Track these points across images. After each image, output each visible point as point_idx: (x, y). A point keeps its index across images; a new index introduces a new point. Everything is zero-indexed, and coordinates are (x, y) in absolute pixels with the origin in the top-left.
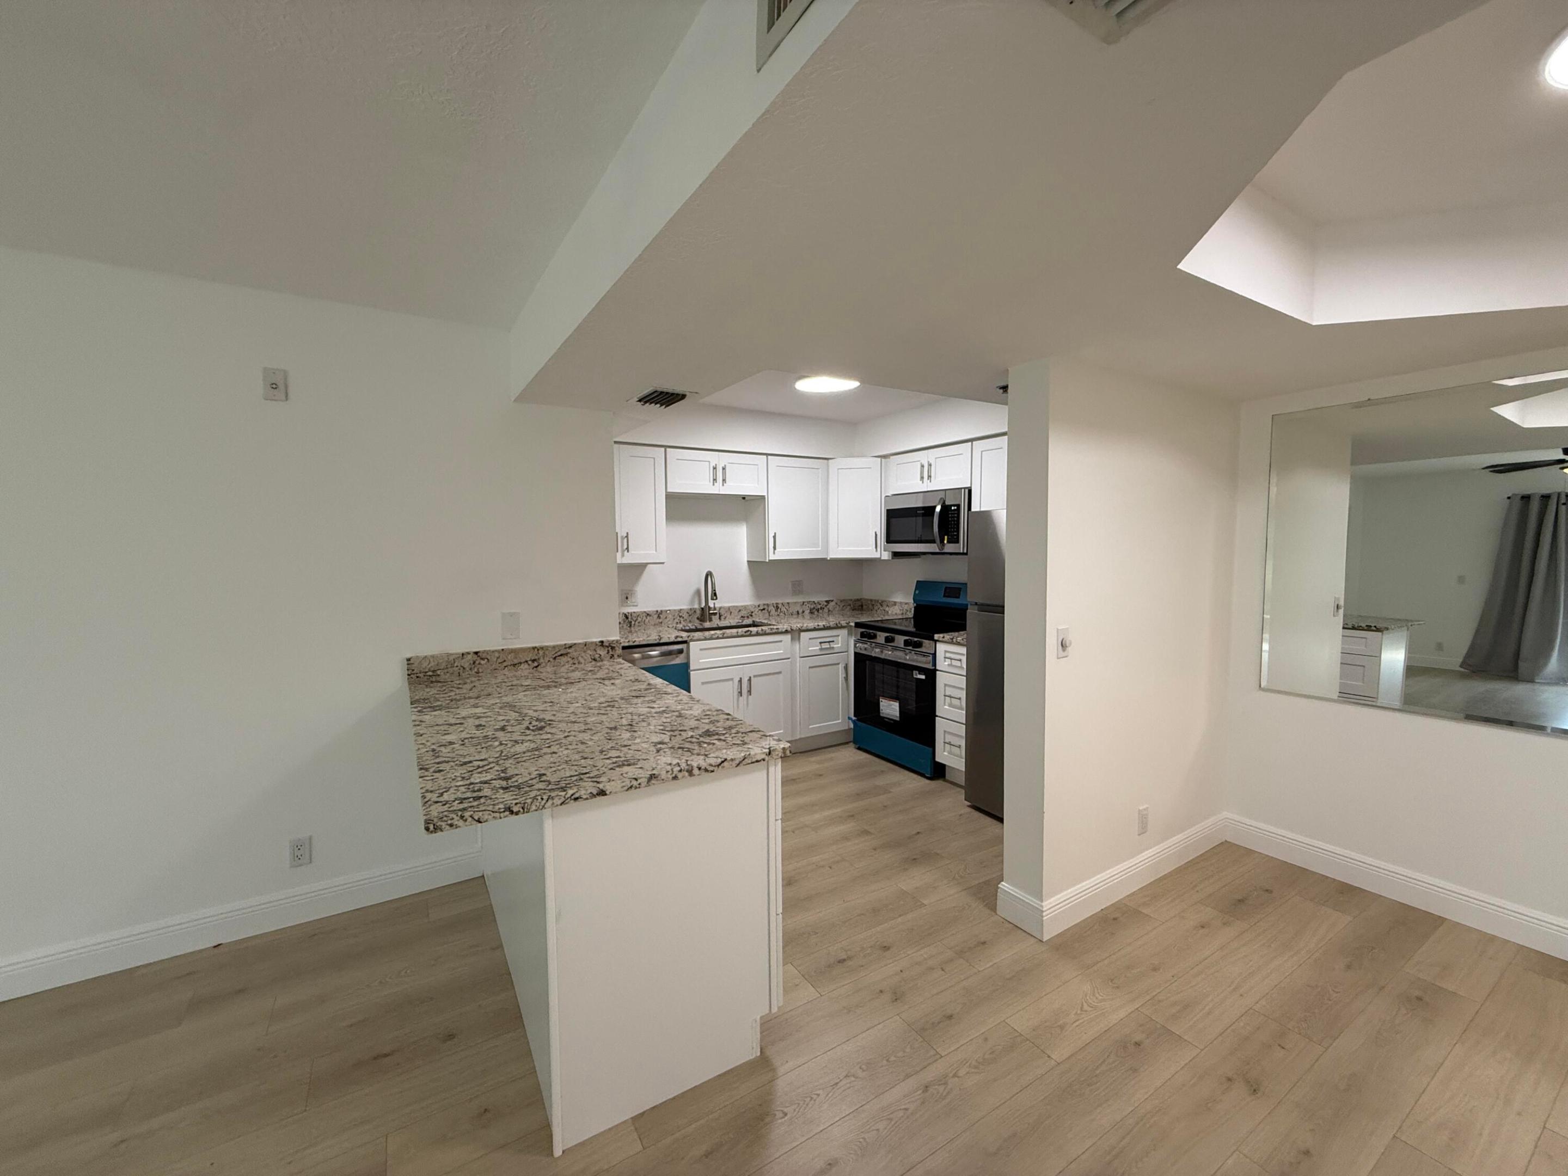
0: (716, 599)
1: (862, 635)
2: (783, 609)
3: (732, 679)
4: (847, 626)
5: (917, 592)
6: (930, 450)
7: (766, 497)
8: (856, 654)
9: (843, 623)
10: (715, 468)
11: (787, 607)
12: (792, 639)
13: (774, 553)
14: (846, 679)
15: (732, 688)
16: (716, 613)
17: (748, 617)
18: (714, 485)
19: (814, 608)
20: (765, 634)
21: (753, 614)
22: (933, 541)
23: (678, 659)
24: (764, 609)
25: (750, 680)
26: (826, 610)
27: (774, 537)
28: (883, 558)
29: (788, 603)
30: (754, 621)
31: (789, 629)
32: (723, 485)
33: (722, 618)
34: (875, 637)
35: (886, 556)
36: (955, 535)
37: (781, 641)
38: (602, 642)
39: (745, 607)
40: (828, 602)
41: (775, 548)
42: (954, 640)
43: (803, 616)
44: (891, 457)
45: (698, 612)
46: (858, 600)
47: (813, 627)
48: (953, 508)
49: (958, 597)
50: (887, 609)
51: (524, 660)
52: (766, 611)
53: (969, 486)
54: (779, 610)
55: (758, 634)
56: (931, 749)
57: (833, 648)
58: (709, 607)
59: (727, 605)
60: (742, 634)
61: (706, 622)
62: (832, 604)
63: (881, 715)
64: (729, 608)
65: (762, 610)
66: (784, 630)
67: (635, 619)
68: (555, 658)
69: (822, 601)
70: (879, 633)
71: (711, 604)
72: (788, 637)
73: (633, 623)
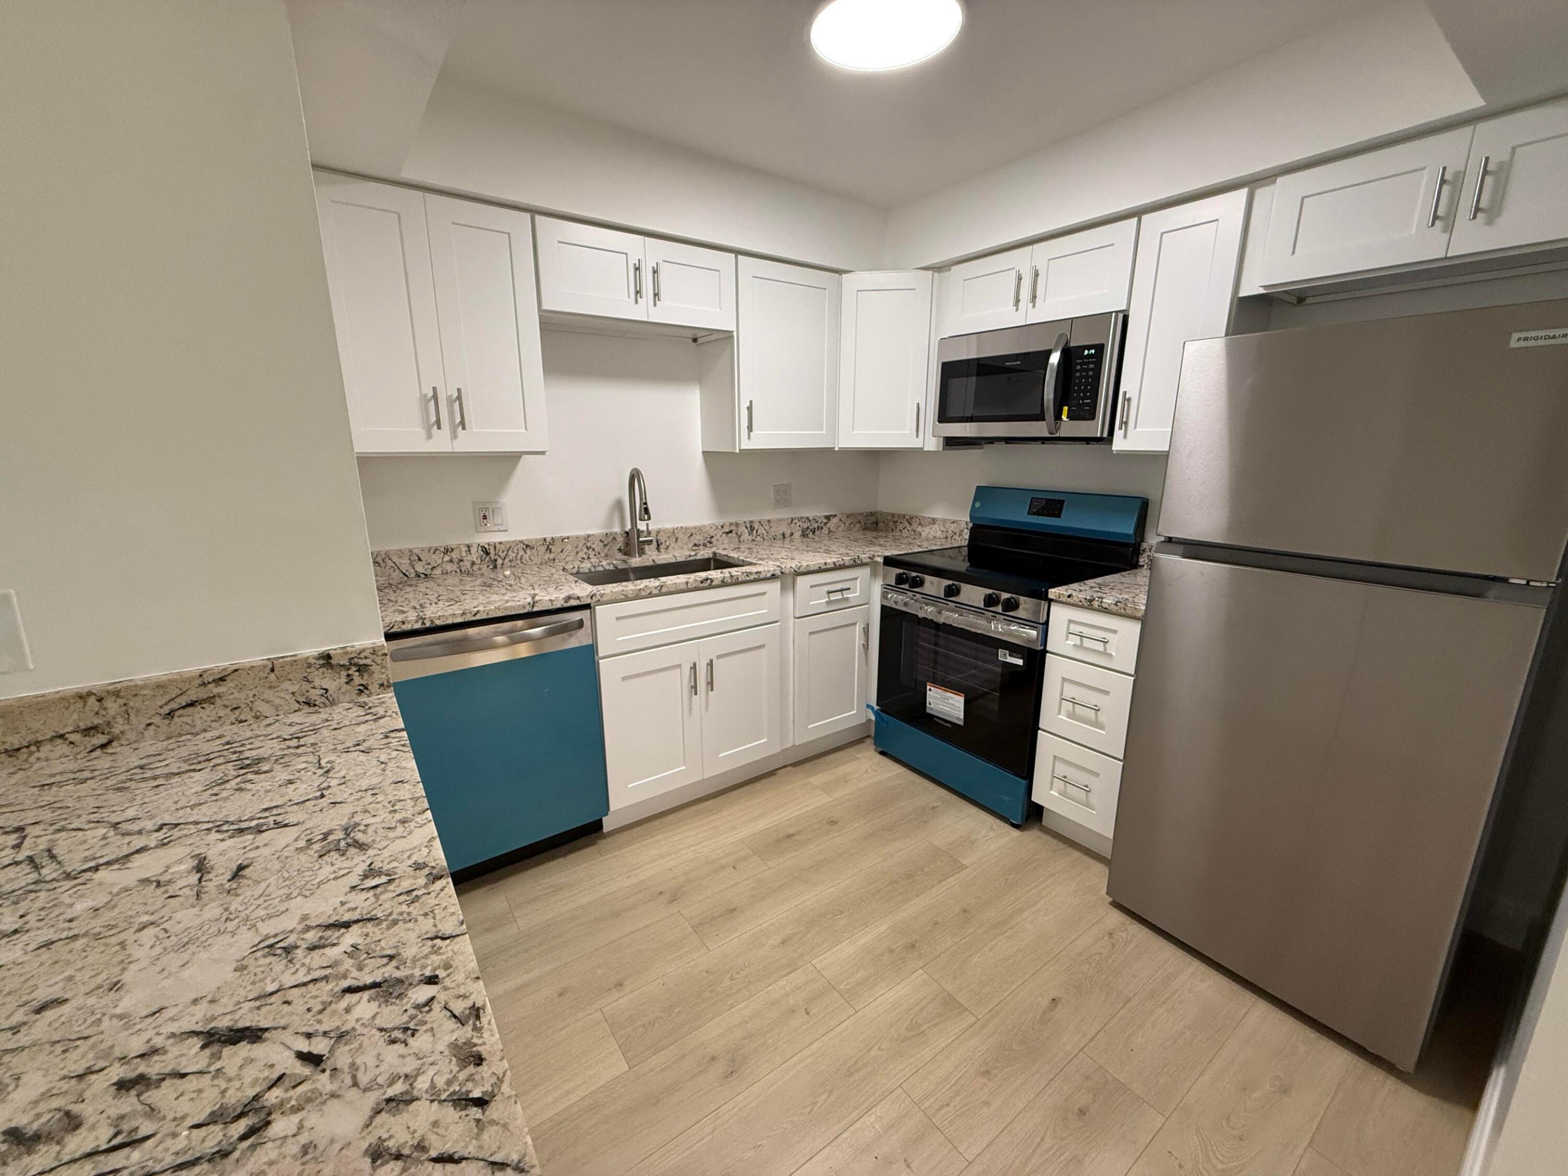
0: (649, 518)
1: (900, 580)
2: (761, 531)
3: (680, 666)
4: (871, 563)
5: (977, 505)
6: (1036, 246)
7: (735, 334)
8: (883, 608)
9: (865, 557)
10: (637, 269)
11: (767, 528)
12: (783, 588)
13: (749, 438)
14: (866, 647)
15: (678, 681)
16: (651, 541)
17: (705, 545)
18: (636, 302)
19: (808, 528)
20: (737, 583)
21: (713, 540)
22: (1040, 417)
23: (573, 639)
24: (731, 532)
25: (711, 664)
26: (825, 531)
27: (750, 409)
28: (925, 449)
29: (769, 521)
30: (715, 554)
31: (778, 573)
32: (655, 305)
33: (662, 547)
34: (921, 583)
35: (932, 444)
36: (1087, 404)
37: (764, 594)
38: (327, 657)
39: (700, 529)
40: (828, 518)
41: (750, 428)
42: (1096, 604)
43: (792, 541)
44: (953, 268)
45: (620, 539)
46: (872, 514)
47: (816, 568)
48: (1086, 352)
49: (1059, 516)
50: (919, 529)
51: (50, 734)
52: (734, 534)
53: (1124, 308)
54: (754, 532)
55: (724, 584)
56: (1024, 782)
57: (848, 598)
58: (638, 530)
59: (669, 526)
60: (694, 585)
61: (635, 557)
62: (834, 521)
63: (928, 711)
64: (673, 531)
65: (728, 533)
66: (769, 575)
67: (502, 555)
68: (170, 715)
69: (820, 517)
70: (928, 579)
71: (642, 526)
72: (776, 585)
73: (500, 562)
